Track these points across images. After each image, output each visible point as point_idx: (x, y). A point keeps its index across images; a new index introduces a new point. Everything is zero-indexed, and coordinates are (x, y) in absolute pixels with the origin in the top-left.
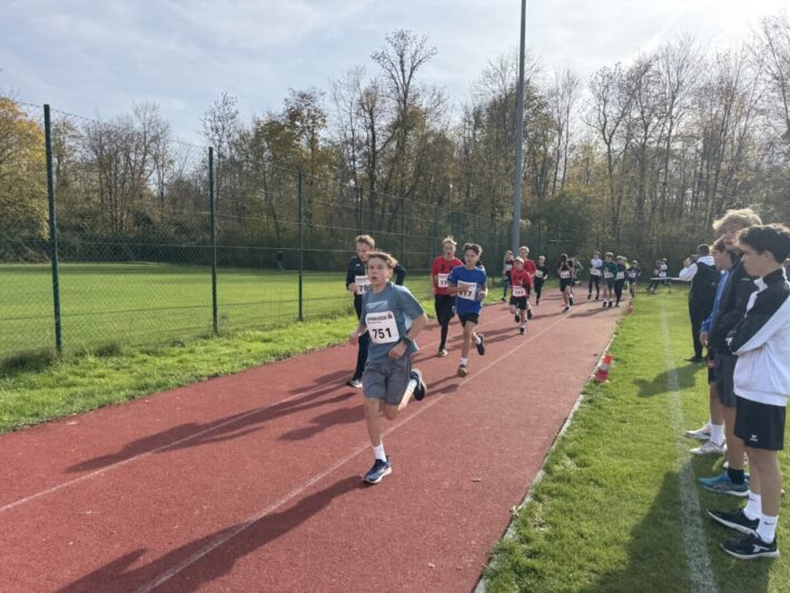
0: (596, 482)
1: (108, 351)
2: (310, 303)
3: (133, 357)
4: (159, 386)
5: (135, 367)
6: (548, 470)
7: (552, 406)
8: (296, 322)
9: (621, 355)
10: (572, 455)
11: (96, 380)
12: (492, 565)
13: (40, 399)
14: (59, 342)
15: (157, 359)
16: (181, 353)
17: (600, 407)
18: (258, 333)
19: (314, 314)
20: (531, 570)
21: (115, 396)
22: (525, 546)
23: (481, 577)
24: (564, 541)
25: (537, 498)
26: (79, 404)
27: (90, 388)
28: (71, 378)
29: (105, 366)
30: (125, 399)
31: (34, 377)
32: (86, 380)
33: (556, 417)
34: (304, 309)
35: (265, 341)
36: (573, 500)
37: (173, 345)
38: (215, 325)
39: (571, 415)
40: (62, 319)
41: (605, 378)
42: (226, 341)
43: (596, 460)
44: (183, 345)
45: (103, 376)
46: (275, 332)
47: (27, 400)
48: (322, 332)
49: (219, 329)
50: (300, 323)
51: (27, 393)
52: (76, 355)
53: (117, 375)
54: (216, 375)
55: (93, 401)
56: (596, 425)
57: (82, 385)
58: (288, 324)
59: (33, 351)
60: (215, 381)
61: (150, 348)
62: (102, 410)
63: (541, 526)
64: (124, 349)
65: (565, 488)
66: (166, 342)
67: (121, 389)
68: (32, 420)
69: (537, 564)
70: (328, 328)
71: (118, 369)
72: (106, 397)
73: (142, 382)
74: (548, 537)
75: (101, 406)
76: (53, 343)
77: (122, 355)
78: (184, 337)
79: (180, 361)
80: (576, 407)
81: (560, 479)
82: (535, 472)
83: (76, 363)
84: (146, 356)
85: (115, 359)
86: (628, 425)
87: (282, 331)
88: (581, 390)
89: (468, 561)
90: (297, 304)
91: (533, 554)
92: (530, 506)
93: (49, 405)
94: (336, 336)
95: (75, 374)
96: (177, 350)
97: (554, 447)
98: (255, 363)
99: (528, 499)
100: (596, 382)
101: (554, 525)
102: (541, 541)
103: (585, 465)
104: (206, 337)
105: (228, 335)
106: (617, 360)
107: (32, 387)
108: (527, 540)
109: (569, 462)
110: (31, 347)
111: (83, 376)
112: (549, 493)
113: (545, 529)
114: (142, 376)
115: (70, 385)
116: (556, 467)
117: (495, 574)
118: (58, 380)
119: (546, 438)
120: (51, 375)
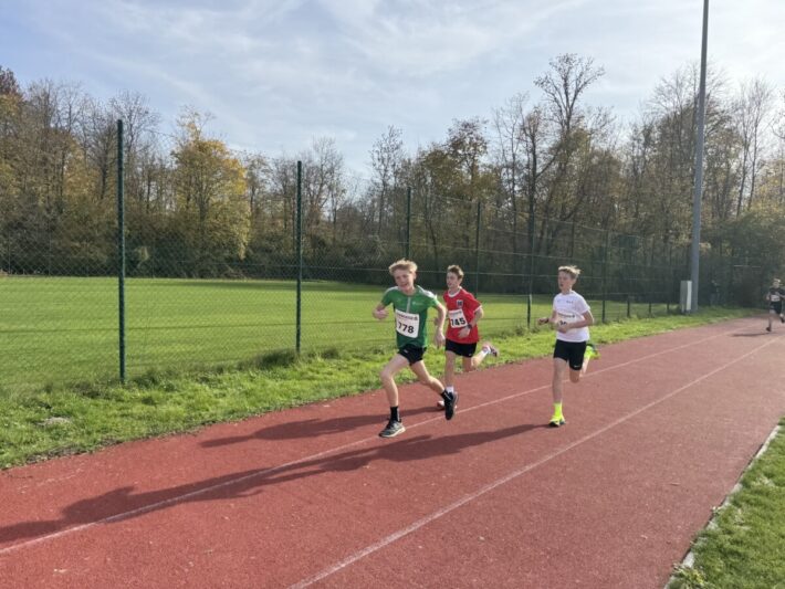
1: (330, 354)
3: (348, 360)
6: (745, 484)
7: (746, 433)
10: (769, 476)
12: (699, 544)
14: (298, 345)
15: (367, 363)
16: (383, 360)
19: (486, 333)
20: (734, 553)
22: (728, 537)
23: (689, 551)
24: (766, 537)
25: (735, 503)
26: (325, 393)
27: (328, 382)
28: (310, 374)
29: (330, 366)
30: (357, 393)
33: (751, 443)
36: (773, 510)
37: (376, 352)
39: (767, 442)
40: (302, 326)
44: (383, 353)
45: (330, 374)
52: (310, 356)
59: (282, 351)
61: (360, 354)
62: (343, 399)
63: (741, 525)
64: (341, 354)
65: (764, 500)
66: (369, 350)
68: (299, 402)
69: (741, 550)
71: (340, 369)
73: (365, 379)
74: (748, 532)
76: (295, 346)
77: (340, 358)
78: (382, 347)
80: (772, 436)
81: (759, 492)
82: (732, 484)
83: (310, 362)
88: (778, 421)
89: (677, 539)
91: (736, 542)
92: (730, 509)
93: (304, 392)
94: (512, 354)
95: (312, 371)
96: (379, 357)
97: (750, 467)
99: (727, 504)
101: (754, 525)
102: (742, 534)
107: (284, 377)
108: (730, 533)
109: (766, 481)
110: (281, 347)
111: (318, 372)
112: (748, 502)
114: (361, 376)
115: (312, 379)
116: (753, 483)
117: (703, 550)
118: (302, 374)
119: (741, 459)
120: (296, 370)
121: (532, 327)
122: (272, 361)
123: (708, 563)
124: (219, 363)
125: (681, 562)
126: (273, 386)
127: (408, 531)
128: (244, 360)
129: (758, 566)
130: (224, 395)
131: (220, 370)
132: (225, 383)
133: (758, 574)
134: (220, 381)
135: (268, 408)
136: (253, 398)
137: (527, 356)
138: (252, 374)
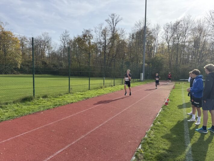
0: (165, 127)
1: (45, 97)
2: (92, 85)
3: (51, 98)
4: (59, 105)
5: (52, 101)
6: (154, 124)
7: (154, 111)
8: (88, 90)
9: (171, 99)
10: (159, 121)
11: (44, 104)
12: (142, 142)
13: (32, 108)
14: (34, 94)
15: (57, 99)
16: (62, 98)
17: (166, 111)
18: (80, 93)
19: (92, 88)
20: (151, 143)
21: (50, 107)
22: (149, 139)
23: (140, 144)
24: (158, 138)
25: (151, 130)
26: (42, 109)
28: (38, 103)
29: (45, 100)
30: (52, 108)
31: (29, 103)
32: (41, 104)
33: (155, 113)
34: (90, 87)
35: (81, 95)
36: (160, 130)
37: (60, 95)
38: (69, 91)
39: (159, 113)
40: (35, 89)
41: (167, 104)
42: (72, 95)
43: (165, 122)
44: (62, 96)
45: (45, 103)
46: (84, 92)
47: (30, 108)
48: (95, 93)
49: (70, 92)
50: (89, 90)
53: (48, 102)
54: (72, 103)
55: (45, 108)
56: (165, 115)
58: (86, 90)
59: (28, 97)
60: (72, 104)
61: (54, 96)
62: (48, 110)
63: (153, 135)
64: (48, 96)
65: (158, 128)
66: (58, 95)
67: (51, 106)
68: (33, 112)
69: (152, 142)
70: (96, 92)
72: (48, 107)
73: (56, 104)
74: (154, 137)
75: (47, 109)
77: (48, 98)
78: (62, 94)
79: (62, 99)
80: (160, 111)
81: (157, 126)
82: (151, 124)
83: (38, 99)
84: (54, 98)
86: (173, 115)
87: (85, 92)
88: (161, 107)
89: (137, 141)
90: (89, 85)
91: (151, 140)
92: (150, 131)
93: (35, 109)
94: (99, 94)
95: (39, 102)
96: (61, 97)
97: (155, 119)
98: (81, 100)
99: (149, 130)
100: (165, 105)
101: (156, 135)
102: (153, 137)
103: (162, 123)
104: (67, 94)
105: (72, 93)
106: (170, 100)
107: (29, 105)
108: (150, 138)
109: (159, 123)
110: (28, 95)
112: (154, 129)
113: (154, 136)
114: (54, 103)
115: (38, 105)
116: (156, 124)
117: (143, 143)
118: (35, 103)
119: (153, 117)
120: (33, 102)
121: (105, 86)
122: (25, 100)
123: (145, 147)
124: (6, 101)
125: (138, 147)
126: (25, 108)
127: (64, 149)
128: (15, 100)
129: (156, 146)
130: (7, 112)
131: (7, 104)
132: (8, 108)
133: (156, 148)
134: (6, 107)
135: (22, 115)
136: (17, 112)
137: (103, 94)
138: (18, 104)
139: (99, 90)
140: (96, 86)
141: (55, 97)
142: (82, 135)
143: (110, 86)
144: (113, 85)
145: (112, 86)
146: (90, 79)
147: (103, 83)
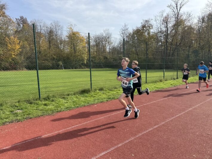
1: (101, 89)
2: (149, 78)
3: (106, 91)
4: (113, 98)
5: (107, 93)
11: (99, 96)
13: (89, 100)
15: (112, 92)
21: (104, 100)
27: (98, 98)
28: (94, 95)
29: (101, 93)
31: (87, 95)
32: (97, 96)
34: (147, 80)
37: (115, 88)
47: (86, 100)
50: (146, 84)
51: (86, 98)
52: (95, 90)
53: (103, 95)
55: (99, 101)
57: (96, 97)
58: (143, 84)
59: (86, 89)
64: (104, 89)
67: (105, 98)
68: (88, 104)
70: (154, 86)
71: (103, 94)
72: (102, 100)
73: (109, 97)
75: (101, 102)
76: (90, 87)
78: (117, 87)
79: (117, 93)
83: (95, 92)
84: (109, 91)
85: (103, 91)
93: (91, 101)
96: (116, 90)
111: (96, 95)
118: (92, 95)
120: (90, 94)
121: (165, 79)
132: (69, 99)
136: (75, 103)
137: (162, 88)
138: (77, 96)
139: (158, 83)
140: (154, 79)
141: (111, 90)
142: (132, 136)
143: (172, 79)
144: (176, 77)
145: (174, 79)
146: (147, 71)
147: (163, 75)
